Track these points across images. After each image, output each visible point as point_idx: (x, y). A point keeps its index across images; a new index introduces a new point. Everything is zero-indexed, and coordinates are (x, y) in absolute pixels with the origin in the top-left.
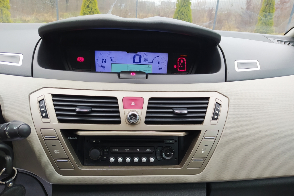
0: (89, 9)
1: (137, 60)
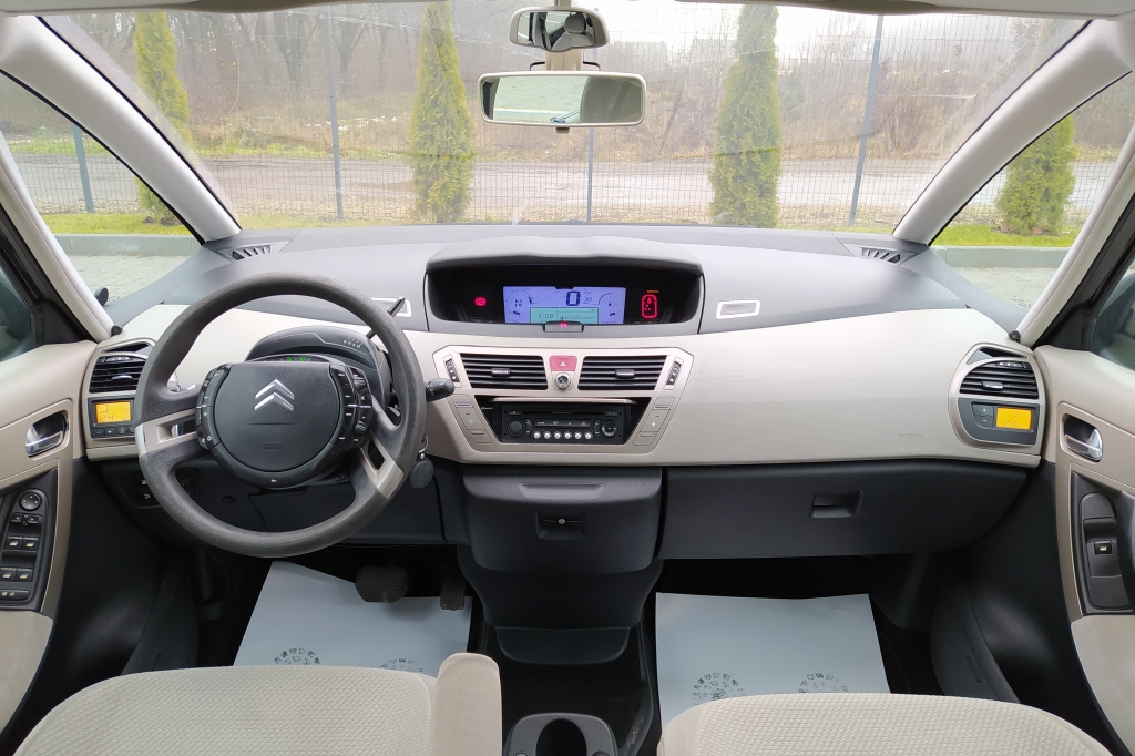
0: (437, 113)
1: (573, 302)
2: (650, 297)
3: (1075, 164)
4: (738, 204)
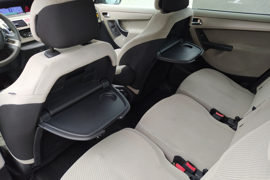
1: (11, 11)
2: (27, 7)
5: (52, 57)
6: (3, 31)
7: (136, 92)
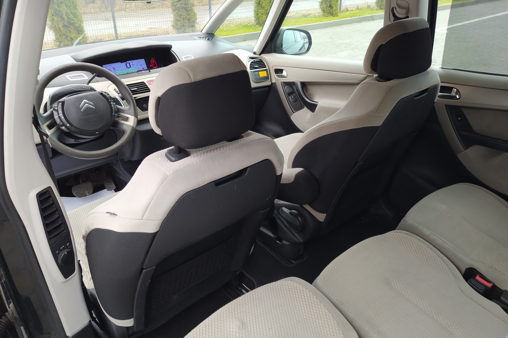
1: (128, 66)
2: (153, 60)
3: (195, 8)
4: (69, 39)
5: (176, 161)
6: (113, 102)
7: (321, 217)
